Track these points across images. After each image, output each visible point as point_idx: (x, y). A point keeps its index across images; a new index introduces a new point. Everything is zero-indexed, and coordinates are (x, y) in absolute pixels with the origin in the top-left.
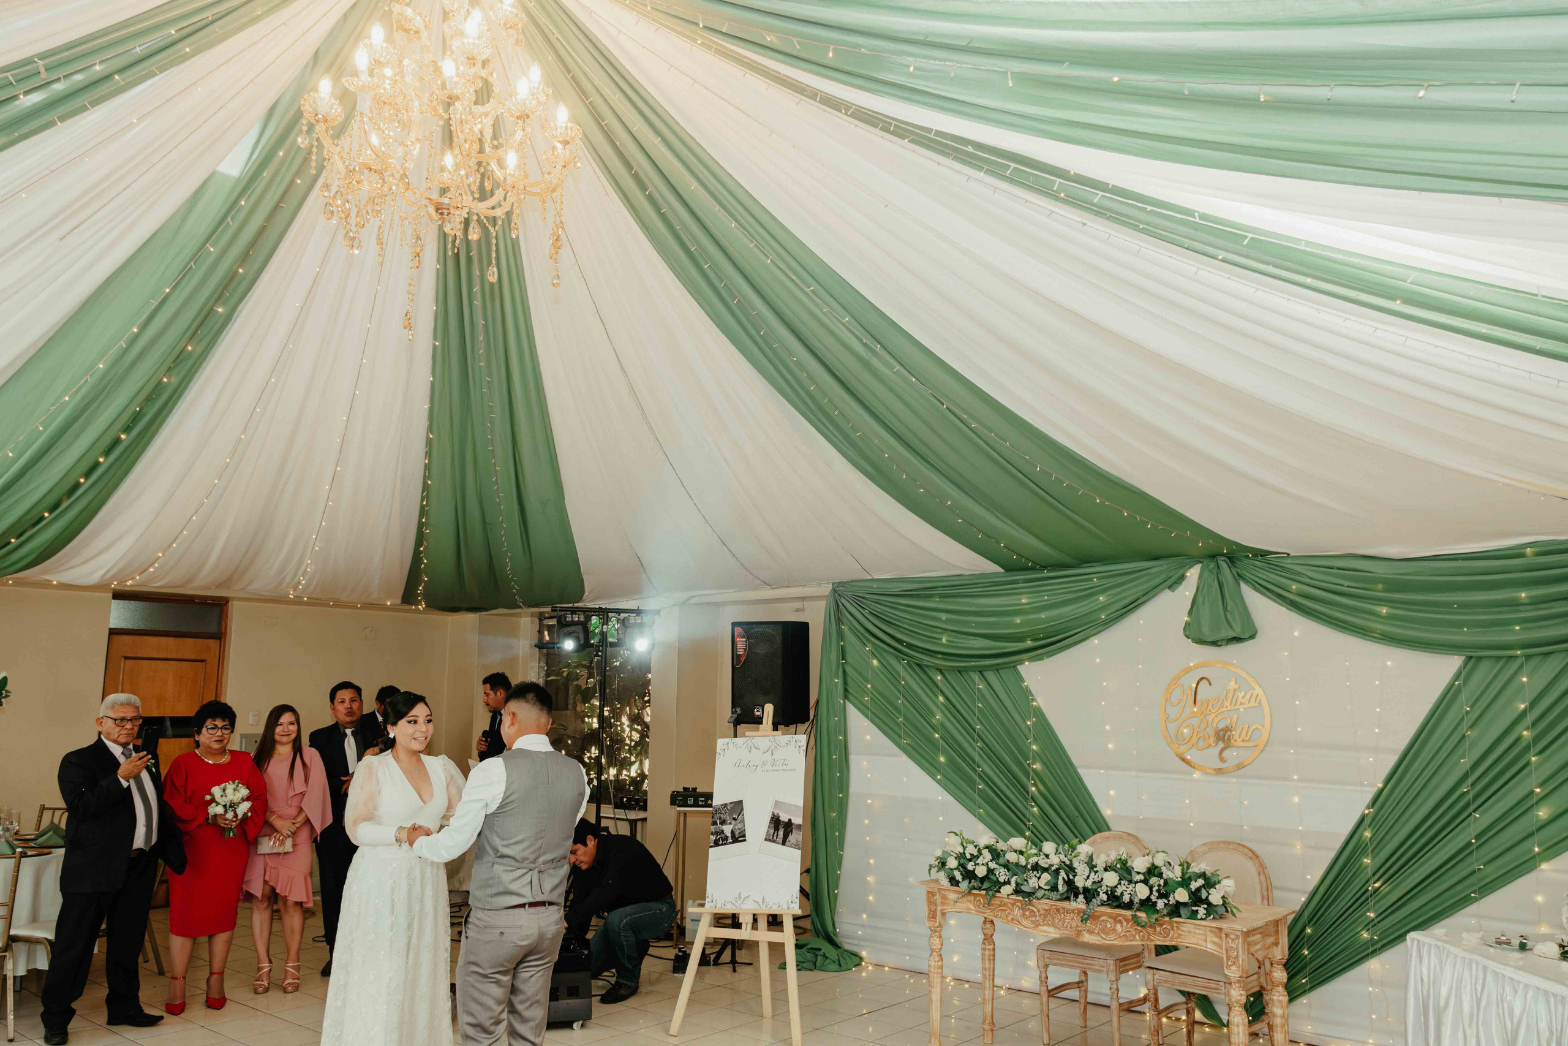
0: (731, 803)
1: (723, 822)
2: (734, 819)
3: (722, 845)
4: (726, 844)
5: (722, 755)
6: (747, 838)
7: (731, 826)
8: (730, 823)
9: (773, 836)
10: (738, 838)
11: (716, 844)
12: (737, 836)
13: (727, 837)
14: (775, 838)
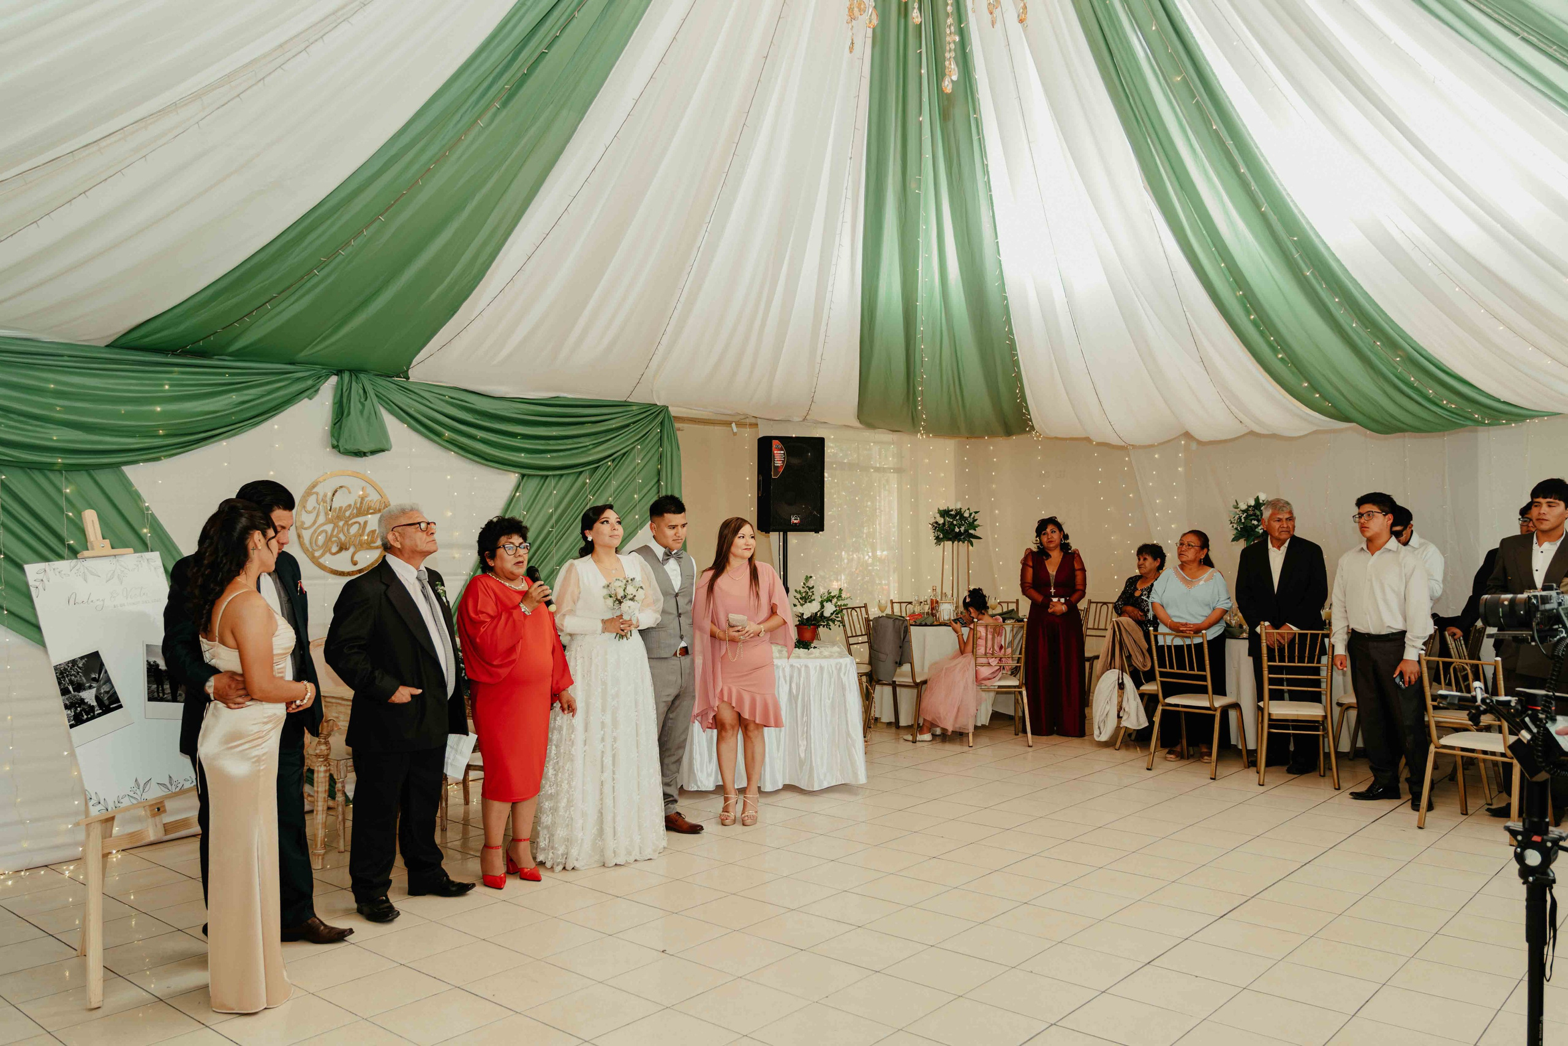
0: (82, 658)
1: (79, 687)
2: (94, 679)
3: (88, 720)
4: (94, 718)
5: (40, 587)
6: (123, 701)
7: (93, 691)
8: (90, 687)
9: (158, 693)
10: (110, 703)
11: (77, 721)
12: (107, 702)
13: (92, 708)
14: (161, 695)
